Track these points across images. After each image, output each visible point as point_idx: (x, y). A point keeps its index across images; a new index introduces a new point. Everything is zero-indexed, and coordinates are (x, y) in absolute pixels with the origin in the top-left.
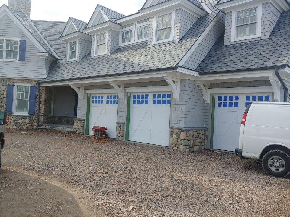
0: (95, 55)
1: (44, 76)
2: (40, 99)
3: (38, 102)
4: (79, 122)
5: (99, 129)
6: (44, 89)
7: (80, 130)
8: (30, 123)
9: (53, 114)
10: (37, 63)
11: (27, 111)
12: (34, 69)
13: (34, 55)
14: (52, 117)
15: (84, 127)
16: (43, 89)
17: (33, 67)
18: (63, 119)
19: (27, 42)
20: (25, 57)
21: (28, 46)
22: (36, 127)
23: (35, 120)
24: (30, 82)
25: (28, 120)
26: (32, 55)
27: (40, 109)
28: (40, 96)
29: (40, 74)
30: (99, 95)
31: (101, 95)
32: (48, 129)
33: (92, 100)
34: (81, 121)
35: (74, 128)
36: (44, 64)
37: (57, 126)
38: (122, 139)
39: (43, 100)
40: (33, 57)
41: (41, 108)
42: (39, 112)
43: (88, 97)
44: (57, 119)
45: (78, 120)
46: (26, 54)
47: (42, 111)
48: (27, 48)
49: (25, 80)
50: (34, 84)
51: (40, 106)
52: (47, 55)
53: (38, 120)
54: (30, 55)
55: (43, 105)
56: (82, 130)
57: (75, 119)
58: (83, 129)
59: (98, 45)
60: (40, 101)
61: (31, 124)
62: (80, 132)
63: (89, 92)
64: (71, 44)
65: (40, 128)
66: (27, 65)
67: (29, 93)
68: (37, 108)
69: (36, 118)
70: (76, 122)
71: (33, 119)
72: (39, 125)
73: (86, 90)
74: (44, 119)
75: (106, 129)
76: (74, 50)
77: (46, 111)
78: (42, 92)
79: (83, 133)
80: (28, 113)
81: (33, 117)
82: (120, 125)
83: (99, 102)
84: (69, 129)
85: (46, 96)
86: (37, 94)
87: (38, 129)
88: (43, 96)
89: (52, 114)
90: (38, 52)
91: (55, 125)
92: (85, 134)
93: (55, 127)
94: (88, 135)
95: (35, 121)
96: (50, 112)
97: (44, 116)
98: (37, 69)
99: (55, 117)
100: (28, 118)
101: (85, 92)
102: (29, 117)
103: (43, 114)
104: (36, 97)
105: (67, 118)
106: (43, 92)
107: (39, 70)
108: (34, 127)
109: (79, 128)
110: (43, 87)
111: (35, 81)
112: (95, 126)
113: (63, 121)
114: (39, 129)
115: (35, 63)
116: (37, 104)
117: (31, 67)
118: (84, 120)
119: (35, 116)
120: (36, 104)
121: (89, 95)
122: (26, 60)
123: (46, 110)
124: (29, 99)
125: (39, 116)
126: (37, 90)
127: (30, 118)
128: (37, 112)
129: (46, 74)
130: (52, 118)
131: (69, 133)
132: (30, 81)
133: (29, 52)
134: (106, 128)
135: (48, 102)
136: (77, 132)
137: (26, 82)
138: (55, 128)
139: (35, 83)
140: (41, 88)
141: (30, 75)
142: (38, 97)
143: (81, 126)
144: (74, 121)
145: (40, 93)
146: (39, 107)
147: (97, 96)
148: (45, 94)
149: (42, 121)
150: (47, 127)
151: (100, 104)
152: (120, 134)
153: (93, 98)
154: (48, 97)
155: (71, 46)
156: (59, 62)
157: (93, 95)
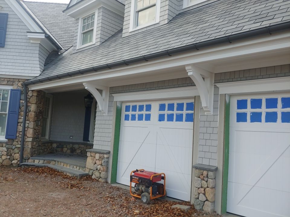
0: (131, 30)
1: (36, 72)
2: (26, 113)
3: (22, 117)
4: (97, 156)
5: (149, 180)
6: (35, 94)
7: (100, 173)
8: (7, 155)
9: (49, 138)
10: (26, 51)
11: (3, 133)
12: (18, 61)
13: (20, 37)
14: (48, 143)
15: (107, 168)
16: (32, 96)
17: (18, 58)
18: (65, 146)
19: (10, 16)
20: (5, 41)
21: (11, 23)
22: (17, 161)
23: (16, 149)
24: (11, 83)
25: (5, 149)
26: (17, 37)
27: (26, 129)
28: (27, 106)
29: (30, 68)
30: (141, 104)
31: (145, 104)
32: (38, 167)
33: (124, 113)
34: (102, 155)
35: (86, 167)
36: (38, 52)
37: (55, 161)
38: (211, 210)
39: (32, 115)
40: (18, 40)
41: (28, 127)
42: (24, 135)
43: (117, 108)
44: (55, 145)
45: (96, 153)
46: (7, 36)
47: (30, 133)
48: (8, 26)
49: (3, 80)
50: (18, 86)
51: (27, 125)
52: (43, 36)
53: (22, 149)
54: (14, 37)
55: (32, 123)
56: (103, 174)
57: (90, 150)
58: (107, 171)
59: (139, 12)
60: (26, 115)
61: (8, 157)
62: (101, 177)
63: (119, 98)
64: (84, 20)
65: (23, 165)
66: (7, 53)
67: (8, 101)
68: (20, 128)
69: (19, 146)
70: (91, 156)
71: (13, 147)
72: (22, 158)
73: (113, 95)
74: (32, 148)
75: (163, 178)
76: (90, 29)
77: (36, 133)
78: (31, 100)
79: (106, 179)
80: (4, 137)
81: (14, 144)
82: (205, 173)
83: (140, 118)
84: (78, 168)
85: (38, 107)
86: (21, 104)
87: (21, 166)
88: (33, 107)
89: (47, 137)
90: (28, 32)
91: (51, 159)
92: (109, 181)
93: (52, 162)
94: (118, 185)
95: (16, 151)
96: (43, 134)
97: (32, 142)
98: (24, 62)
99: (51, 143)
100: (4, 145)
101: (111, 98)
102: (7, 143)
103: (30, 139)
104: (20, 108)
105: (71, 145)
106: (34, 100)
107: (27, 62)
108: (13, 162)
109: (97, 169)
110: (33, 91)
111: (19, 80)
112: (137, 171)
113: (65, 149)
114: (23, 167)
115: (22, 51)
116: (21, 120)
117: (15, 57)
118: (109, 153)
119: (18, 142)
120: (19, 120)
121: (119, 105)
122: (6, 46)
123: (37, 131)
124: (7, 112)
125: (23, 142)
126: (23, 97)
127: (7, 146)
128: (20, 136)
129: (39, 69)
130: (46, 145)
131: (78, 178)
132: (10, 81)
133: (11, 33)
134: (163, 175)
135: (41, 117)
136: (93, 177)
137: (4, 83)
138: (51, 165)
139: (20, 84)
140: (30, 94)
141: (11, 70)
142: (23, 108)
143: (101, 165)
144: (88, 154)
145: (27, 102)
146: (24, 127)
147: (136, 106)
148: (36, 104)
149: (29, 150)
150: (37, 162)
151: (144, 122)
152: (204, 194)
153: (127, 109)
154: (41, 109)
155: (84, 23)
156: (62, 54)
157: (128, 104)
